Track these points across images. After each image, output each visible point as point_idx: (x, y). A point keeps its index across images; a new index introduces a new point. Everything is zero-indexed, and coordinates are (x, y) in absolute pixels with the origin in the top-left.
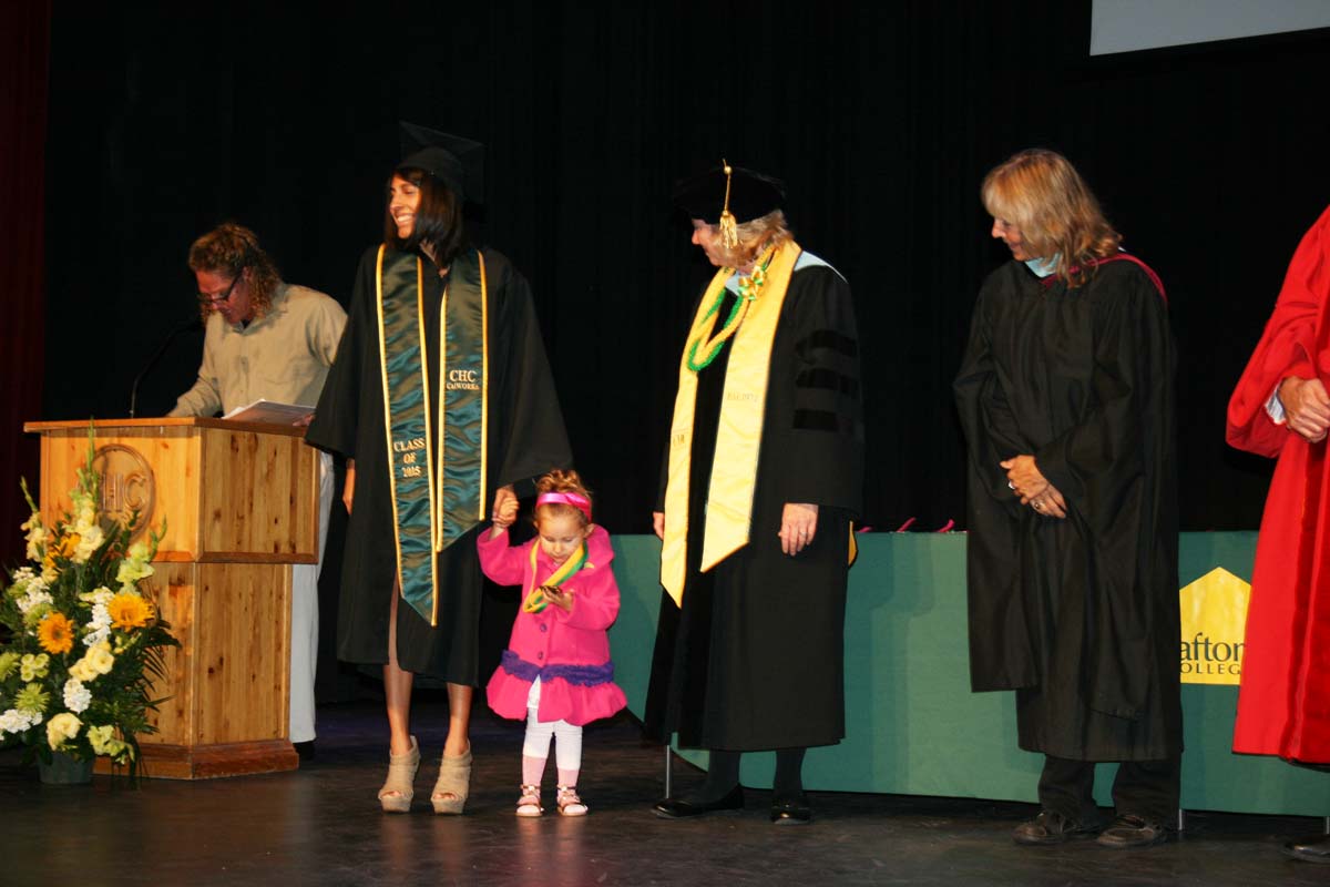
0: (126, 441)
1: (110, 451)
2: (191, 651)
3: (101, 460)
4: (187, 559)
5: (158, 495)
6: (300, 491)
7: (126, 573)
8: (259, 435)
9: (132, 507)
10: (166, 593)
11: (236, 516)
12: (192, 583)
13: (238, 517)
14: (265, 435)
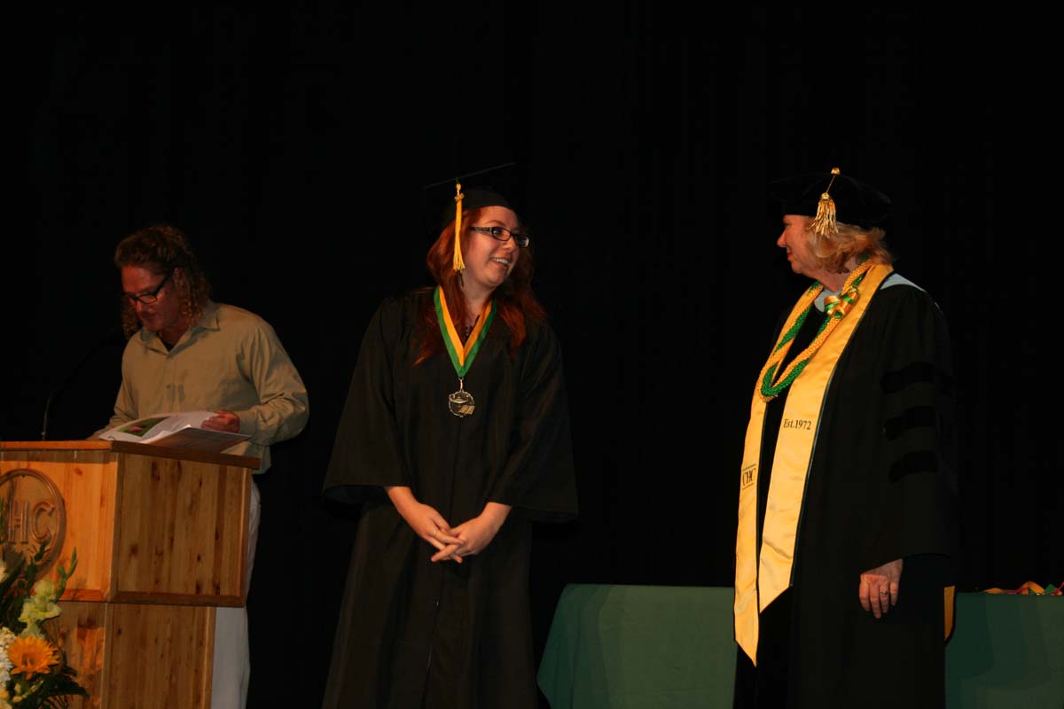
0: (35, 466)
1: (18, 475)
2: (99, 702)
3: (7, 484)
4: (99, 599)
5: (68, 526)
6: (227, 526)
7: (29, 612)
8: (184, 463)
9: (40, 538)
10: (74, 635)
11: (154, 552)
12: (103, 626)
13: (156, 553)
14: (191, 462)
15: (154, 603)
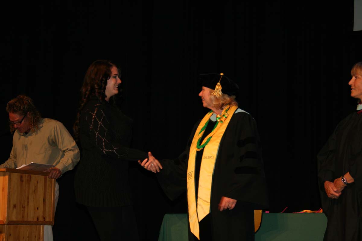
4: (2, 224)
6: (47, 197)
8: (31, 175)
11: (22, 207)
12: (4, 233)
13: (23, 207)
14: (34, 175)
15: (22, 225)
